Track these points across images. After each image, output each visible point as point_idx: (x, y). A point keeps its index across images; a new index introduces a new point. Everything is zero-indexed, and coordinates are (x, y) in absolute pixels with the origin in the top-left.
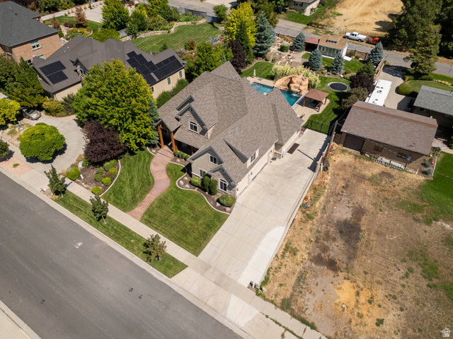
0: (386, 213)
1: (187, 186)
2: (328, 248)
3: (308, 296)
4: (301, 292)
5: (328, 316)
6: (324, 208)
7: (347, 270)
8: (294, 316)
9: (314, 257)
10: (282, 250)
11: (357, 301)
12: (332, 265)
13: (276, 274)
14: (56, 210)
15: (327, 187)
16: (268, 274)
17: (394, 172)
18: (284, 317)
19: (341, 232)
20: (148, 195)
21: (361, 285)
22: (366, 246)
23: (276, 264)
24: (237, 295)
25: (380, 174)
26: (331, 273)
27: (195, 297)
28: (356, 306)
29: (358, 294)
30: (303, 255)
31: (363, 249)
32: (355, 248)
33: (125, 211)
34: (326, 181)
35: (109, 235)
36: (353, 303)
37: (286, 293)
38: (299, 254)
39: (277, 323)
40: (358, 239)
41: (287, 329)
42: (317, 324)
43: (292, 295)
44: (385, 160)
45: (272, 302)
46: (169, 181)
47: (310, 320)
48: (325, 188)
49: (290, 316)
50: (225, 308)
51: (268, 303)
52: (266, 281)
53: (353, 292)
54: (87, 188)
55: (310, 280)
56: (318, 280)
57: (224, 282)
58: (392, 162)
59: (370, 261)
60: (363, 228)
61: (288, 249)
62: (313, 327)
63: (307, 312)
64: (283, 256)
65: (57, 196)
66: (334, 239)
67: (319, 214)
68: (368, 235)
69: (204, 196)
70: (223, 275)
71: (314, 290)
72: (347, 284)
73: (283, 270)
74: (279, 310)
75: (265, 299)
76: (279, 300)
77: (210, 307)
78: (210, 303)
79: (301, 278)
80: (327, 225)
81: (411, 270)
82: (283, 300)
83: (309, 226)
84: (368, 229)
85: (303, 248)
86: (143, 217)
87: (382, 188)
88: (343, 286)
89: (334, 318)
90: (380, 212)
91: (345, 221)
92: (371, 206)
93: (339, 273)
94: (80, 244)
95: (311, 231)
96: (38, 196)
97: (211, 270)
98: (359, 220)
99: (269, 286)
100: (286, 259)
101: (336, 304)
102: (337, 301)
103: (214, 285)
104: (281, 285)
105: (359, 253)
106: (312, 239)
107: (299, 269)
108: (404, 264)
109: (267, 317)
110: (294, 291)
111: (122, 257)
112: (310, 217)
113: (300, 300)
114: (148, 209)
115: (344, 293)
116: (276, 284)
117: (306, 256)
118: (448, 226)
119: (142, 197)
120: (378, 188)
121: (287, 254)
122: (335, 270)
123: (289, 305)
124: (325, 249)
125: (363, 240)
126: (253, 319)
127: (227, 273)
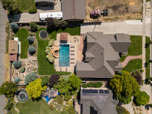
0: (104, 1)
2: (123, 11)
3: (137, 10)
4: (137, 12)
5: (139, 5)
6: (111, 16)
7: (126, 5)
8: (142, 11)
9: (127, 13)
10: (130, 19)
12: (127, 8)
13: (136, 18)
15: (103, 18)
16: (137, 19)
18: (144, 12)
19: (117, 10)
20: (134, 59)
21: (128, 1)
22: (117, 3)
23: (134, 19)
24: (145, 23)
25: (90, 7)
26: (129, 8)
30: (128, 15)
31: (119, 4)
32: (120, 5)
33: (142, 60)
34: (101, 19)
36: (133, 2)
37: (139, 14)
38: (128, 16)
39: (146, 13)
40: (116, 5)
41: (146, 11)
42: (141, 6)
43: (139, 13)
45: (142, 16)
47: (141, 8)
48: (104, 18)
50: (149, 24)
51: (143, 17)
52: (139, 19)
53: (131, 2)
54: (142, 75)
55: (133, 11)
56: (132, 10)
57: (144, 27)
59: (121, 1)
60: (112, 5)
61: (129, 18)
62: (142, 7)
63: (140, 9)
64: (131, 19)
66: (120, 10)
67: (114, 16)
68: (114, 3)
71: (135, 10)
72: (130, 4)
73: (135, 17)
74: (143, 14)
76: (141, 15)
78: (149, 27)
79: (134, 13)
80: (117, 13)
82: (141, 14)
83: (120, 17)
84: (112, 4)
85: (126, 16)
87: (95, 5)
88: (131, 5)
89: (138, 4)
90: (105, 3)
91: (113, 10)
92: (104, 5)
93: (128, 6)
95: (120, 16)
97: (143, 31)
98: (110, 7)
99: (140, 18)
100: (132, 18)
101: (135, 4)
102: (135, 5)
103: (146, 28)
104: (138, 16)
105: (120, 4)
106: (123, 15)
107: (132, 14)
109: (146, 15)
112: (117, 18)
113: (139, 11)
114: (138, 55)
115: (132, 4)
116: (139, 17)
117: (128, 14)
119: (136, 59)
120: (95, 6)
121: (130, 18)
122: (128, 7)
123: (141, 13)
124: (124, 11)
125: (116, 4)
126: (148, 17)
127: (142, 27)
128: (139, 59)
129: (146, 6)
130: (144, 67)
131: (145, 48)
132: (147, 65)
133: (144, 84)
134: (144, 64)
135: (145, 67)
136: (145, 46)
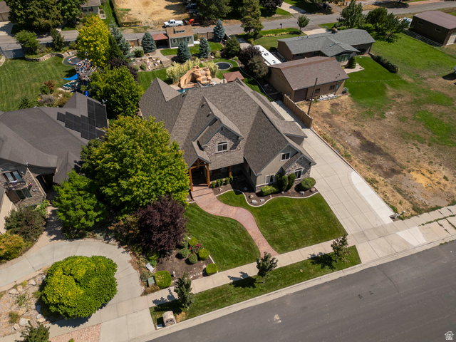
0: (366, 125)
1: (262, 200)
3: (415, 195)
4: (411, 197)
5: (433, 196)
6: (343, 146)
7: (402, 167)
8: (428, 211)
9: (384, 175)
10: (370, 185)
11: (428, 178)
12: (395, 171)
13: (391, 200)
14: (205, 323)
16: (388, 204)
17: (336, 101)
18: (426, 217)
19: (370, 151)
20: (250, 232)
21: (417, 169)
22: (388, 149)
23: (382, 196)
24: (399, 231)
25: (332, 107)
26: (402, 176)
27: (388, 256)
28: (432, 180)
29: (424, 175)
30: (379, 178)
31: (389, 151)
32: (387, 154)
35: (282, 286)
36: (428, 180)
37: (408, 205)
38: (378, 180)
39: (430, 222)
40: (380, 149)
41: (436, 221)
42: (438, 204)
43: (411, 203)
44: (325, 97)
45: (412, 215)
46: (244, 210)
47: (434, 206)
49: (427, 214)
50: (406, 243)
51: (413, 218)
52: (395, 210)
53: (420, 175)
55: (403, 188)
56: (404, 184)
57: (382, 233)
58: (329, 95)
59: (400, 155)
60: (373, 141)
61: (371, 182)
62: (440, 208)
63: (427, 204)
64: (376, 188)
65: (183, 313)
66: (374, 158)
67: (348, 151)
68: (379, 142)
69: (283, 196)
70: (375, 229)
71: (412, 191)
72: (413, 174)
73: (388, 195)
74: (420, 216)
75: (409, 218)
76: (412, 212)
77: (401, 252)
78: (397, 249)
79: (399, 191)
80: (360, 154)
81: (415, 145)
82: (413, 209)
83: (356, 162)
84: (375, 140)
85: (373, 175)
86: (276, 249)
87: (344, 114)
88: (414, 177)
89: (435, 194)
90: (364, 127)
91: (361, 144)
92: (356, 127)
93: (403, 172)
94: (277, 317)
95: (360, 163)
96: (161, 335)
97: (366, 233)
98: (365, 139)
100: (379, 188)
101: (426, 188)
102: (424, 186)
103: (381, 239)
104: (401, 203)
105: (391, 155)
106: (368, 167)
107: (390, 187)
108: (409, 144)
109: (423, 225)
110: (408, 200)
111: (316, 287)
112: (348, 156)
113: (417, 201)
114: (269, 241)
115: (419, 179)
116: (399, 205)
117: (381, 178)
118: (391, 112)
119: (249, 238)
120: (342, 115)
121: (375, 185)
122: (399, 173)
123: (418, 209)
124: (380, 167)
125: (382, 147)
126: (423, 233)
127: (375, 226)
128: (257, 247)
129: (451, 216)
130: (231, 278)
131: (310, 256)
132: (244, 287)
133: (154, 302)
134: (244, 274)
135: (232, 281)
136: (316, 254)
